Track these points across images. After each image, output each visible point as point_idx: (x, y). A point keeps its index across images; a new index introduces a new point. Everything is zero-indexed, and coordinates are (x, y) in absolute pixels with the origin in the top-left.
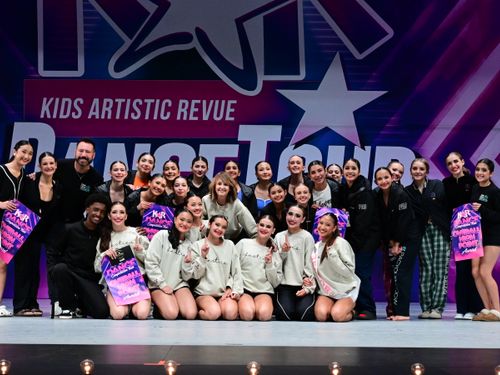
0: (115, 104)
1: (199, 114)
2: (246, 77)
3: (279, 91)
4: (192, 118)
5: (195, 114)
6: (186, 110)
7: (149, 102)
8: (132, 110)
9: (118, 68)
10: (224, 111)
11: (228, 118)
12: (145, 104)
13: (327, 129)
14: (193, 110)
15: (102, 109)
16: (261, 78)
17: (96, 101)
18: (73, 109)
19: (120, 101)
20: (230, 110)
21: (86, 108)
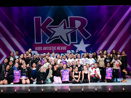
0: (47, 48)
1: (61, 49)
2: (68, 43)
3: (73, 45)
4: (59, 49)
5: (60, 49)
6: (58, 48)
7: (53, 47)
8: (50, 48)
9: (47, 42)
10: (64, 48)
11: (65, 49)
12: (52, 48)
13: (81, 51)
14: (60, 48)
15: (45, 48)
16: (70, 43)
17: (44, 47)
18: (41, 49)
19: (48, 47)
20: (65, 48)
21: (42, 48)
